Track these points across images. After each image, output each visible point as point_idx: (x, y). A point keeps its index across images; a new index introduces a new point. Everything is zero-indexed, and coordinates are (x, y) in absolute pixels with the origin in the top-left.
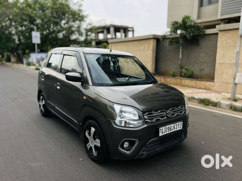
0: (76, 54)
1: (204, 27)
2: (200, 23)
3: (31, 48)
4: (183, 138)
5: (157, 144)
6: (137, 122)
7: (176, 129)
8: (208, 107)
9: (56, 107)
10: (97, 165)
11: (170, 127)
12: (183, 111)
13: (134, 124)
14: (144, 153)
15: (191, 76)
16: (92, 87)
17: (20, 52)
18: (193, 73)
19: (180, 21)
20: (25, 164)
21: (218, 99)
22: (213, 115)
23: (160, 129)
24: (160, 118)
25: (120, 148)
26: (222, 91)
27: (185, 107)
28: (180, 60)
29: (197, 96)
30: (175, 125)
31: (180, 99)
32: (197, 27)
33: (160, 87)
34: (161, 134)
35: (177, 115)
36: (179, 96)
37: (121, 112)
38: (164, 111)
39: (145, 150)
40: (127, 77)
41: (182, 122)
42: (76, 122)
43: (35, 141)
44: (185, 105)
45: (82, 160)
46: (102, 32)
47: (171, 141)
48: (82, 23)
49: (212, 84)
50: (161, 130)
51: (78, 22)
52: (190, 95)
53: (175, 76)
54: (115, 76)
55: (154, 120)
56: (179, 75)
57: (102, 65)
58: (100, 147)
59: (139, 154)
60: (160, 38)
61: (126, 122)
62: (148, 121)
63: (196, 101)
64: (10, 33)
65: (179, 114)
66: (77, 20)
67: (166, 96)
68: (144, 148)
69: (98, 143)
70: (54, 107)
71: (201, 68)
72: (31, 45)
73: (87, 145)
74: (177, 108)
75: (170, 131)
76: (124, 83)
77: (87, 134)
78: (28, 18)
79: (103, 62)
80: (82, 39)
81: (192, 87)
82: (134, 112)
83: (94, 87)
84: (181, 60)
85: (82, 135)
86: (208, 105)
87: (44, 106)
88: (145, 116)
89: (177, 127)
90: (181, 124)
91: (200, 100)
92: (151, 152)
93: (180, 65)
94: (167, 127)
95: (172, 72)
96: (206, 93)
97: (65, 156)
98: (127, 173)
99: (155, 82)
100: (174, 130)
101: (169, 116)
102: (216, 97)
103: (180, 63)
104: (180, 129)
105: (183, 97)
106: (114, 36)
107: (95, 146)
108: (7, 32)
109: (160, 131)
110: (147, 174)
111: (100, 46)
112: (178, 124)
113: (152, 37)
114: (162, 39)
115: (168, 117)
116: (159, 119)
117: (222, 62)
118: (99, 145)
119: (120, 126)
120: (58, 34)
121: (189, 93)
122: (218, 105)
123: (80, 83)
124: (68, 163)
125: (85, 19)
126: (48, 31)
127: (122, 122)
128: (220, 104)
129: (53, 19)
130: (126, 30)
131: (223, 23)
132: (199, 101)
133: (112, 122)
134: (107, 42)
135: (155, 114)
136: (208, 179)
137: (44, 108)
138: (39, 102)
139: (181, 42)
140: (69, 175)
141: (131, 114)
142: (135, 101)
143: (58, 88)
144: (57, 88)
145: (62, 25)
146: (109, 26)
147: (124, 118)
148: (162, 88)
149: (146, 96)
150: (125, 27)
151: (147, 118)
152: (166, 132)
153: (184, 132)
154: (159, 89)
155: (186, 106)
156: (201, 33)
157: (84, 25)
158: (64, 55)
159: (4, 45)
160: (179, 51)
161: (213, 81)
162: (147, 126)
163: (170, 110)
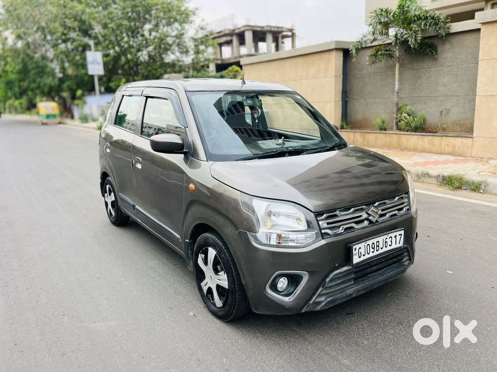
0: (171, 94)
1: (448, 16)
2: (437, 9)
3: (87, 85)
4: (406, 263)
5: (349, 280)
6: (304, 235)
7: (390, 246)
8: (460, 192)
9: (137, 207)
10: (224, 325)
11: (377, 242)
12: (405, 207)
13: (297, 241)
14: (322, 300)
15: (421, 128)
16: (206, 163)
17: (65, 95)
18: (424, 120)
19: (394, 6)
20: (79, 325)
21: (481, 174)
22: (470, 211)
23: (354, 247)
24: (354, 225)
25: (269, 291)
26: (491, 156)
27: (409, 198)
28: (396, 94)
29: (435, 171)
30: (386, 238)
31: (398, 181)
32: (433, 18)
33: (353, 156)
34: (356, 260)
35: (392, 216)
36: (395, 173)
37: (269, 214)
38: (362, 210)
39: (322, 293)
40: (281, 139)
41: (403, 231)
42: (179, 237)
43: (98, 278)
44: (407, 193)
45: (193, 314)
46: (229, 43)
47: (380, 272)
48: (186, 26)
49: (468, 141)
50: (357, 250)
51: (176, 25)
52: (420, 169)
53: (385, 130)
54: (255, 138)
55: (341, 229)
56: (395, 127)
57: (228, 115)
58: (227, 288)
59: (311, 302)
60: (351, 47)
61: (279, 236)
62: (328, 231)
63: (434, 181)
64: (44, 58)
65: (395, 215)
66: (176, 20)
67: (367, 176)
68: (321, 288)
69: (223, 280)
70: (134, 206)
71: (443, 108)
72: (86, 78)
73: (203, 284)
74: (392, 202)
75: (377, 251)
76: (274, 152)
77: (200, 262)
78: (76, 24)
79: (229, 109)
80: (188, 60)
81: (424, 151)
82: (296, 214)
83: (211, 163)
84: (398, 93)
85: (191, 263)
86: (459, 188)
87: (114, 204)
88: (320, 223)
89: (391, 241)
90: (401, 235)
91: (441, 179)
92: (336, 296)
93: (397, 104)
94: (370, 242)
95: (378, 121)
96: (454, 162)
97: (158, 308)
98: (286, 341)
99: (342, 145)
100: (385, 249)
101: (374, 220)
102: (478, 171)
103: (396, 99)
104: (398, 245)
105: (405, 176)
106: (253, 51)
107: (219, 287)
108: (37, 55)
109: (354, 252)
110: (329, 343)
111: (224, 73)
112: (393, 235)
113: (333, 47)
114: (354, 51)
115: (371, 222)
116: (352, 228)
117: (488, 93)
118: (225, 284)
119: (268, 245)
120: (139, 54)
121: (416, 164)
122: (483, 187)
123: (182, 156)
124: (165, 321)
125: (192, 18)
126: (117, 48)
127: (272, 237)
128: (487, 185)
129: (125, 22)
130: (277, 36)
131: (489, 5)
132: (439, 180)
133: (250, 237)
134: (238, 64)
135: (342, 215)
136: (463, 352)
137: (115, 208)
138: (103, 196)
139: (397, 54)
140: (166, 347)
141: (291, 220)
142: (298, 189)
143: (139, 166)
144: (135, 166)
145: (146, 34)
146: (242, 29)
147: (277, 227)
148: (359, 158)
149: (324, 177)
150: (276, 29)
151: (325, 225)
152: (368, 254)
153: (408, 251)
154: (352, 162)
155: (411, 195)
156: (442, 32)
157: (191, 31)
158: (147, 97)
159: (34, 81)
160: (394, 75)
161: (471, 136)
162: (325, 242)
163: (375, 207)
